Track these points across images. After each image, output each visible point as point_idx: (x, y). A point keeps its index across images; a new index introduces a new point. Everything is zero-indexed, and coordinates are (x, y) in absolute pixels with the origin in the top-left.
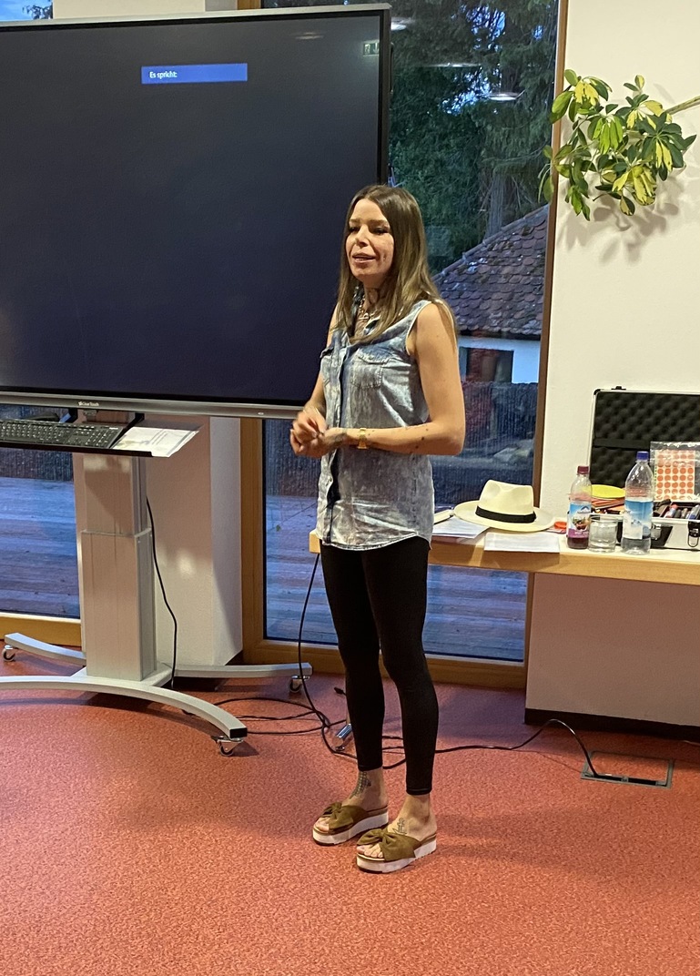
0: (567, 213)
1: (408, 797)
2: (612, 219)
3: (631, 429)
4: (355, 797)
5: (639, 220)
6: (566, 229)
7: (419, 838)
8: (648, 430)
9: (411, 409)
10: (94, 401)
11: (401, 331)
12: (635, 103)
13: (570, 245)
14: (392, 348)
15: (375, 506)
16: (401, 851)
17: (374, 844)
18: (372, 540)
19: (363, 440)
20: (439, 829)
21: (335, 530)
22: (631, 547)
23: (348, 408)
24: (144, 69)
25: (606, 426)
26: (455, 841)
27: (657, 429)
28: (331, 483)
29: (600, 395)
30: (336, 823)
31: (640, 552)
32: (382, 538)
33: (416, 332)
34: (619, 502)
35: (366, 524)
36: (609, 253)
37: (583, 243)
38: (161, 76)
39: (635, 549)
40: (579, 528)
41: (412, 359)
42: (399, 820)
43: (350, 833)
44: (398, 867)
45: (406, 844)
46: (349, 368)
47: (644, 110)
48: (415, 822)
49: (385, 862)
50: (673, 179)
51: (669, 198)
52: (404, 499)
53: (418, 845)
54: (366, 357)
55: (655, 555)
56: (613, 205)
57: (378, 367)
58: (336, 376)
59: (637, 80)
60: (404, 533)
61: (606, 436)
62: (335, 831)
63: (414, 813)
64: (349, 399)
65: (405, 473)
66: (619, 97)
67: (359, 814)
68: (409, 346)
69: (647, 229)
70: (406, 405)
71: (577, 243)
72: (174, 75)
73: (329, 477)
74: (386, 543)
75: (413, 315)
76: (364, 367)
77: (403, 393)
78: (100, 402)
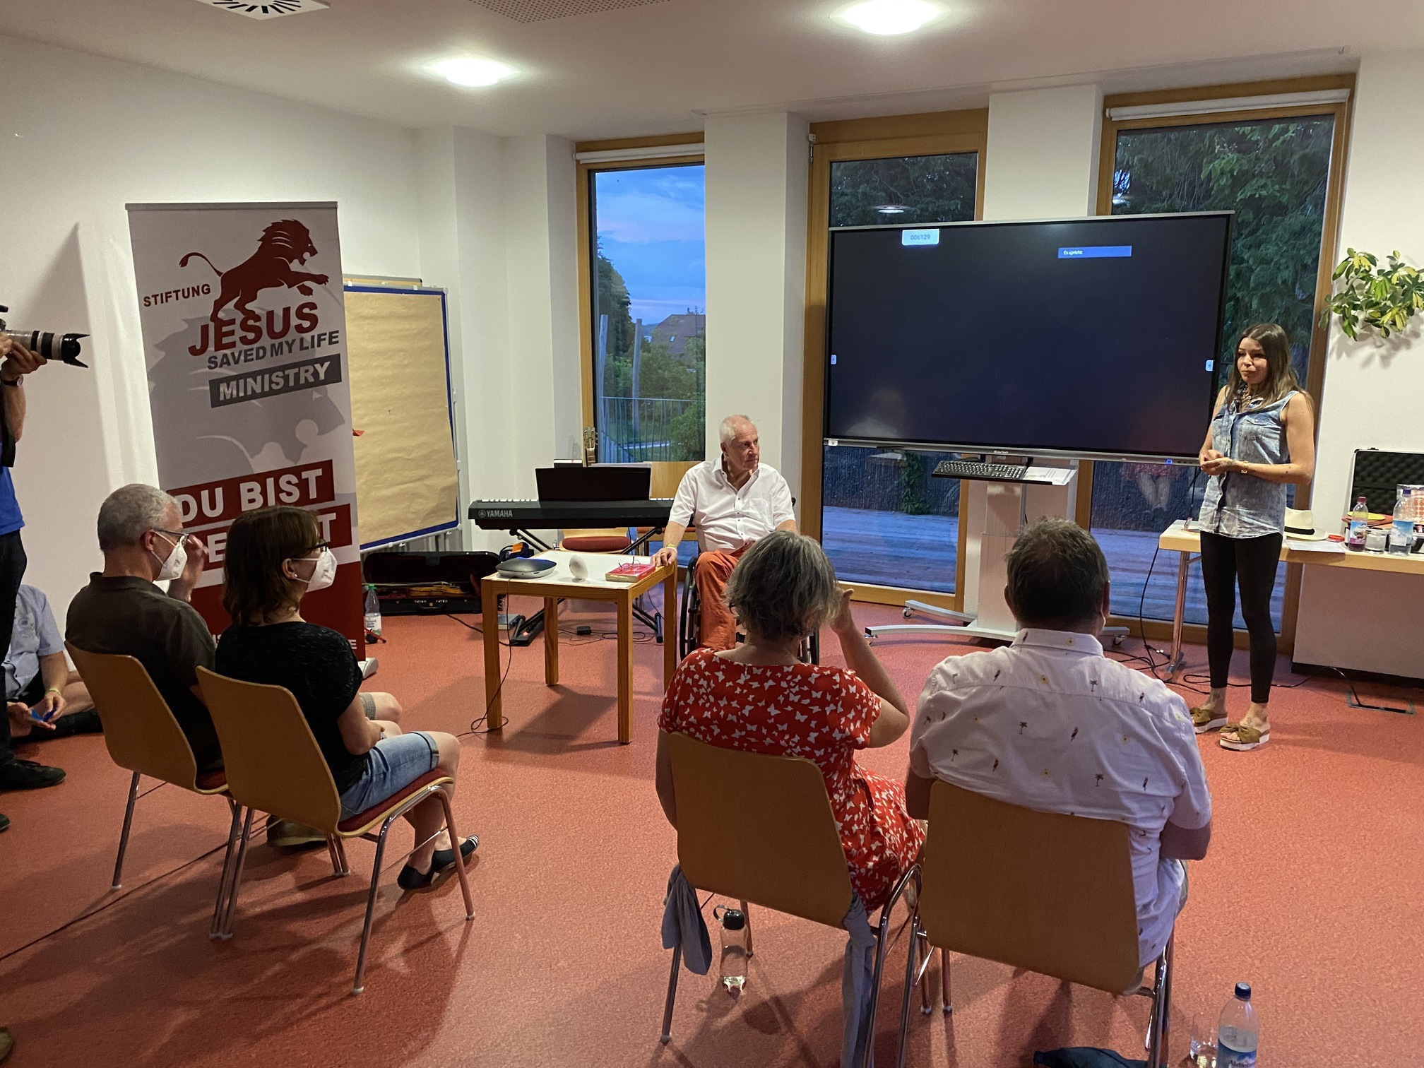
0: (1338, 336)
1: (1253, 705)
2: (1370, 340)
3: (1381, 476)
4: (1209, 705)
5: (1390, 341)
6: (1336, 346)
7: (1262, 730)
8: (1394, 476)
9: (1279, 455)
10: (1005, 450)
11: (1278, 407)
12: (1395, 268)
13: (1339, 356)
14: (1271, 417)
15: (1252, 512)
16: (1250, 738)
17: (1232, 732)
18: (1249, 532)
19: (1246, 469)
20: (1271, 729)
21: (1222, 525)
22: (1396, 551)
23: (1237, 451)
24: (1060, 249)
25: (1364, 473)
26: (1279, 736)
27: (1401, 476)
28: (1220, 496)
29: (1358, 453)
30: (1199, 720)
31: (1403, 554)
32: (1256, 532)
33: (1288, 409)
34: (1379, 523)
35: (1245, 522)
36: (1368, 362)
37: (1349, 355)
38: (1071, 253)
39: (1399, 553)
40: (1358, 538)
41: (1283, 425)
42: (1249, 718)
43: (1206, 727)
44: (1249, 748)
45: (1255, 734)
46: (1239, 426)
47: (1402, 272)
48: (1257, 720)
49: (1242, 743)
50: (1418, 315)
51: (1413, 327)
52: (1271, 508)
53: (1261, 735)
54: (1253, 421)
55: (1412, 557)
56: (1371, 331)
57: (1260, 427)
58: (1227, 431)
59: (1394, 253)
60: (1271, 529)
61: (1363, 479)
62: (1198, 725)
63: (1257, 714)
64: (1237, 445)
65: (1274, 493)
66: (1385, 265)
67: (1213, 715)
68: (1282, 416)
69: (1396, 347)
70: (1275, 451)
71: (1344, 355)
72: (1081, 252)
73: (1218, 492)
74: (1258, 535)
75: (1287, 399)
76: (1251, 426)
77: (1274, 445)
78: (1009, 451)
